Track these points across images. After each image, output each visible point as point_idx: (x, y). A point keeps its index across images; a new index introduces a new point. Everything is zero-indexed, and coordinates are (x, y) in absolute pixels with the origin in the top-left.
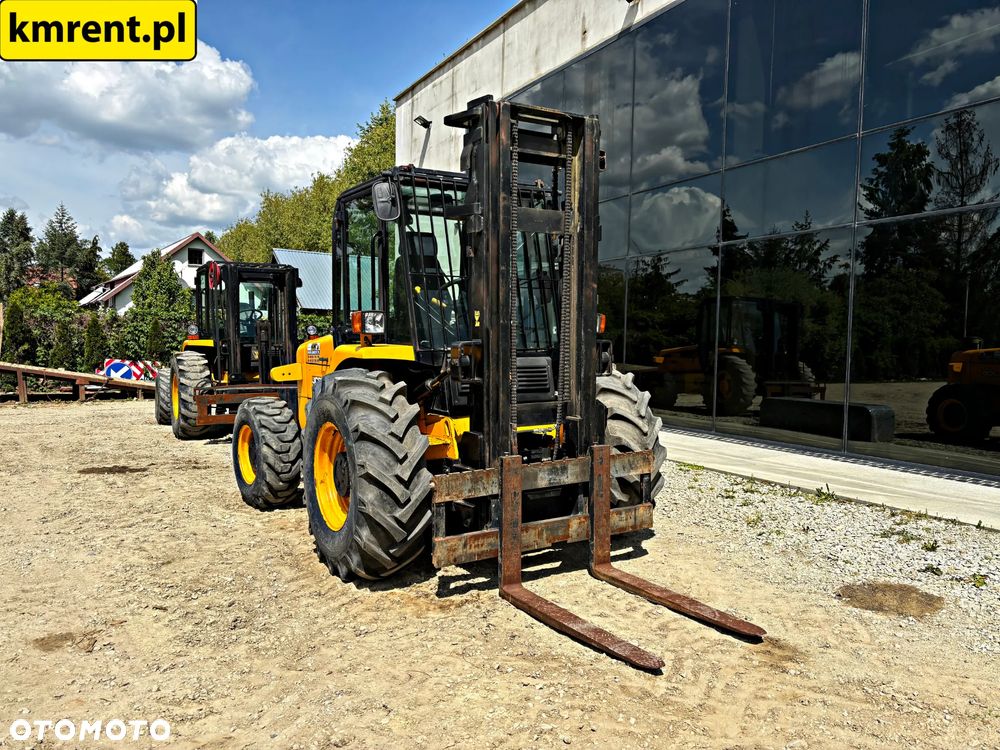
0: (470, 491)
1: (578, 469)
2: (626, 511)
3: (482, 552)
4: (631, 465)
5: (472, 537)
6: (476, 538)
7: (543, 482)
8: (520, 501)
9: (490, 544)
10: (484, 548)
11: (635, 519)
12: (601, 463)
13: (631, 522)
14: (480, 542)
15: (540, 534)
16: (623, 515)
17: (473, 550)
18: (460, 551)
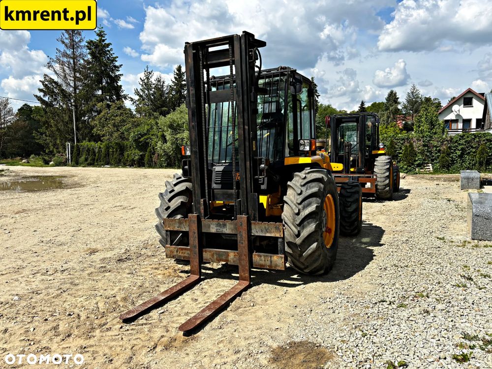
0: (178, 227)
1: (232, 226)
2: (264, 256)
3: (185, 256)
4: (266, 230)
5: (180, 248)
6: (182, 249)
7: (213, 229)
8: (197, 236)
9: (188, 254)
10: (186, 255)
11: (271, 262)
12: (241, 225)
13: (268, 263)
14: (184, 251)
15: (213, 255)
16: (263, 258)
17: (180, 254)
18: (175, 253)
